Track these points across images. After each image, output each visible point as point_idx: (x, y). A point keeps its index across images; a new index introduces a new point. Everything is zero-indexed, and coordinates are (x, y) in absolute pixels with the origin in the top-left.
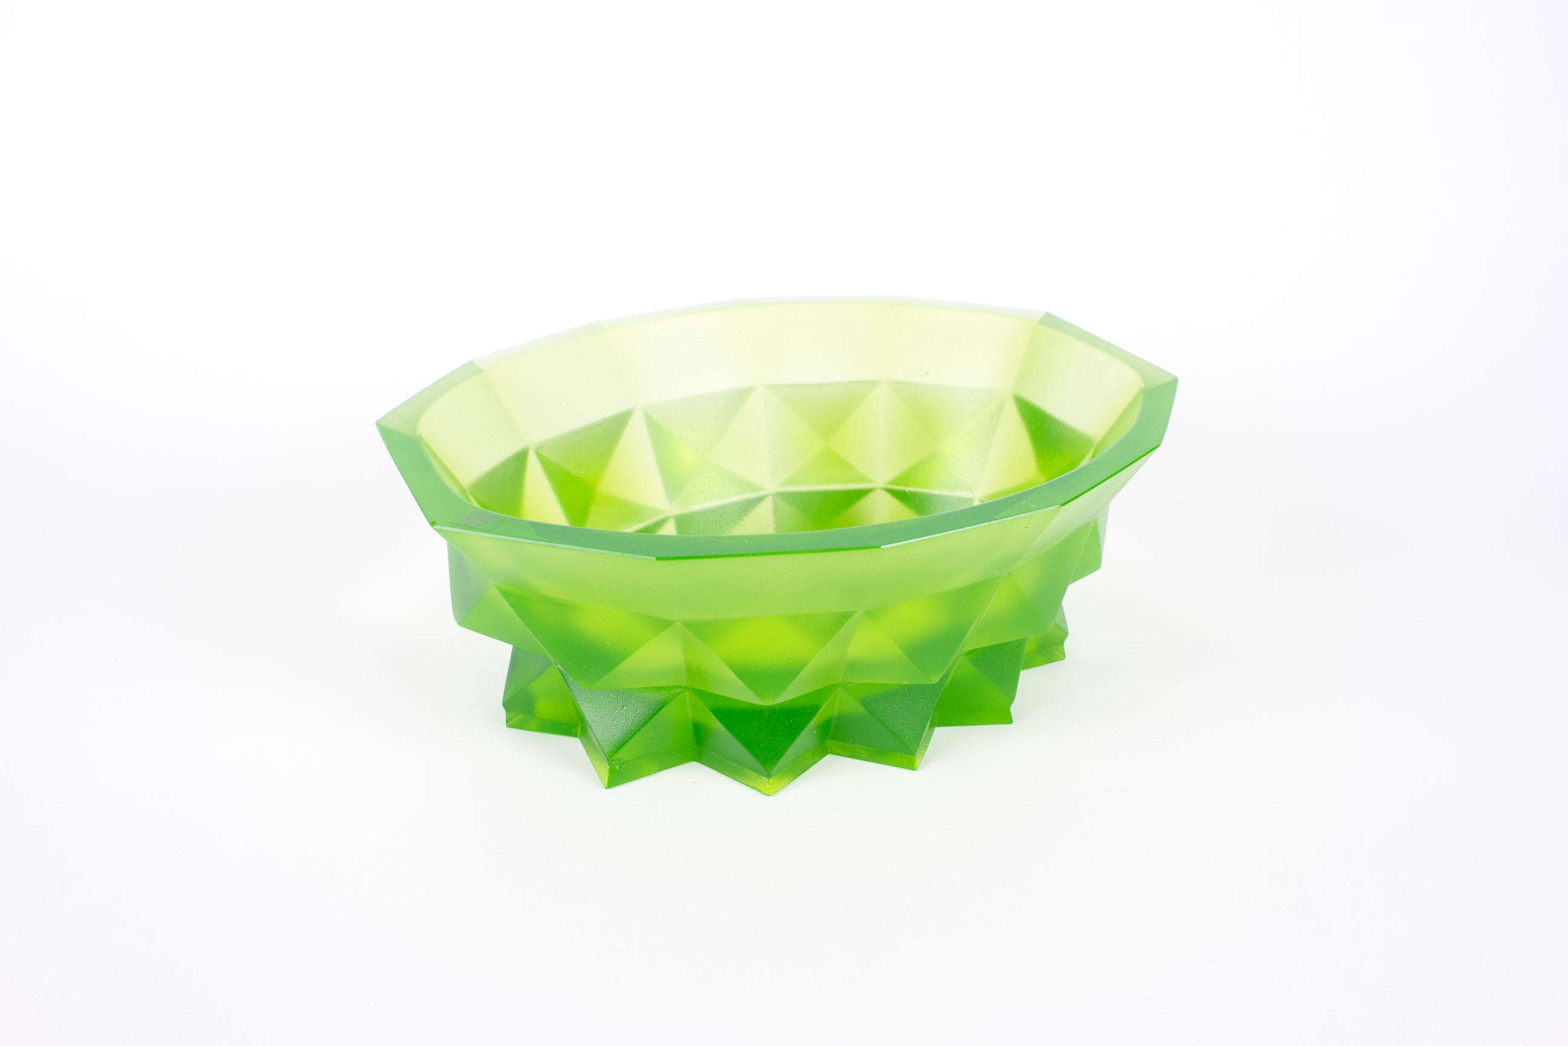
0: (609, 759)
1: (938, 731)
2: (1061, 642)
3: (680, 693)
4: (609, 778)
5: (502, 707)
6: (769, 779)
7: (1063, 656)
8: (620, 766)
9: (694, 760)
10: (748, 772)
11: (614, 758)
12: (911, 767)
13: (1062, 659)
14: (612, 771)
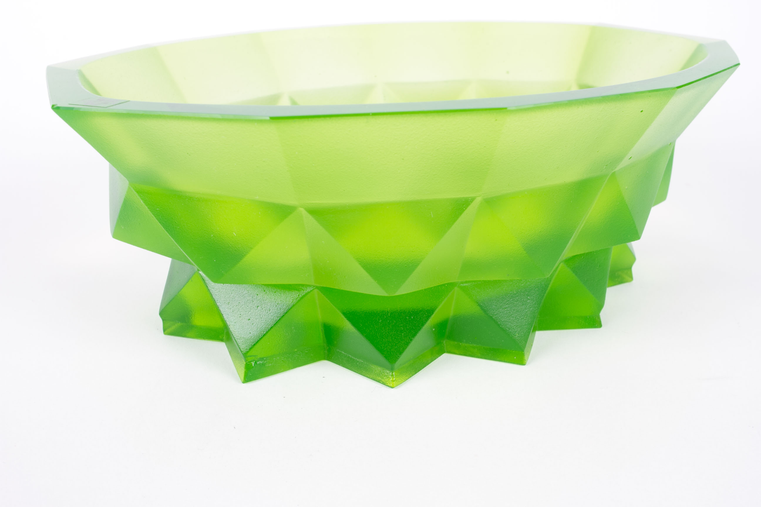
0: (245, 355)
1: (538, 334)
2: (630, 268)
3: (309, 292)
4: (245, 372)
5: (159, 316)
6: (393, 372)
7: (631, 278)
8: (256, 363)
9: (325, 359)
10: (374, 367)
11: (249, 354)
12: (521, 362)
13: (630, 281)
14: (248, 368)
